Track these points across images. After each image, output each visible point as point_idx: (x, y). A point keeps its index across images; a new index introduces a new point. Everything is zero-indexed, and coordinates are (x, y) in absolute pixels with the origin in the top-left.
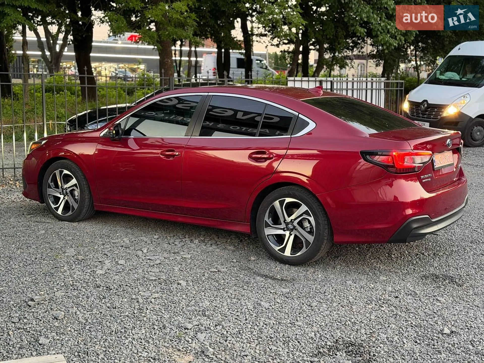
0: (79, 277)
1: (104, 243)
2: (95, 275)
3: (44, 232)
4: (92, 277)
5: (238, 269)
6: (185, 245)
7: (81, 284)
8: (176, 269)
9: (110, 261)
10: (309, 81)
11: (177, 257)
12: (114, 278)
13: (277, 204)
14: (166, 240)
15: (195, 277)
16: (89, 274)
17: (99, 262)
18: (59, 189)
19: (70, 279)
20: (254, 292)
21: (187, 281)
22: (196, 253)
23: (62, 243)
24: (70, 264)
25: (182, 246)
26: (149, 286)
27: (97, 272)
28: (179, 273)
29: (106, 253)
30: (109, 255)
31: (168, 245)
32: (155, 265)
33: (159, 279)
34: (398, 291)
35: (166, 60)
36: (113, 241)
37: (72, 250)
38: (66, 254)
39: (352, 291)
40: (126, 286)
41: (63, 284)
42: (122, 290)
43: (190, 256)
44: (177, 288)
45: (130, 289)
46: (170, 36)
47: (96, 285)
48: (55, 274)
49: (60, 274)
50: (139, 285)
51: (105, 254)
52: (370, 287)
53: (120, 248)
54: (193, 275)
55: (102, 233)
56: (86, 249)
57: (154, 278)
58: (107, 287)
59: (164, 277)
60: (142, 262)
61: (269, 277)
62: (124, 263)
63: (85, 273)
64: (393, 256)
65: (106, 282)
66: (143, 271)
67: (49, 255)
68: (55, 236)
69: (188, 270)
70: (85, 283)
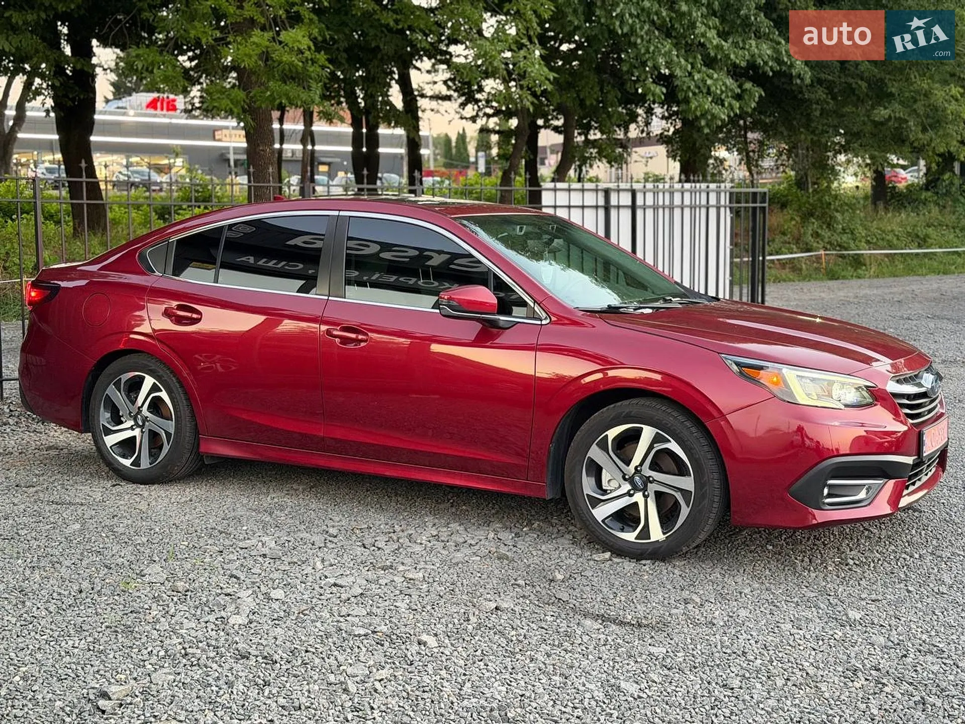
0: (193, 633)
1: (221, 548)
2: (227, 627)
3: (77, 526)
4: (222, 634)
5: (537, 603)
6: (399, 548)
7: (203, 650)
8: (402, 605)
9: (250, 592)
11: (396, 579)
12: (272, 634)
14: (354, 538)
15: (450, 626)
16: (213, 627)
17: (226, 595)
19: (176, 641)
20: (590, 657)
21: (436, 635)
22: (432, 567)
23: (127, 551)
24: (161, 603)
25: (395, 552)
26: (356, 650)
27: (232, 621)
28: (412, 616)
29: (235, 572)
30: (242, 578)
31: (363, 549)
32: (352, 599)
33: (374, 632)
34: (898, 644)
35: (261, 148)
36: (241, 544)
37: (157, 568)
38: (147, 579)
39: (802, 648)
40: (307, 651)
41: (162, 653)
42: (300, 662)
43: (421, 575)
44: (420, 653)
45: (317, 661)
46: (274, 100)
47: (236, 652)
48: (137, 629)
49: (148, 628)
50: (333, 648)
51: (232, 576)
52: (836, 636)
53: (260, 559)
54: (443, 620)
55: (209, 526)
56: (188, 566)
57: (362, 631)
58: (265, 658)
59: (384, 629)
60: (322, 591)
61: (609, 620)
62: (283, 595)
63: (203, 624)
64: (851, 562)
65: (259, 644)
66: (332, 615)
67: (107, 581)
68: (107, 537)
69: (429, 608)
70: (211, 648)
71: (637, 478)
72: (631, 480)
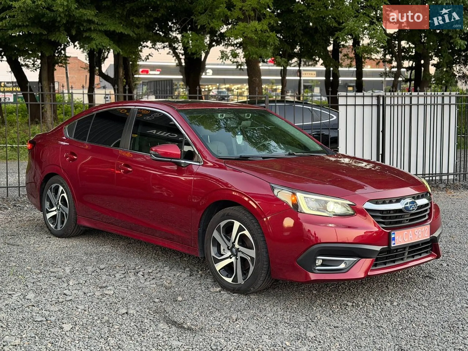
1: (42, 271)
9: (21, 294)
10: (363, 96)
14: (111, 271)
15: (90, 320)
17: (9, 295)
22: (125, 288)
29: (29, 284)
33: (47, 320)
35: (254, 79)
43: (113, 292)
46: (250, 56)
51: (26, 285)
59: (53, 319)
61: (176, 325)
62: (33, 297)
71: (234, 250)
72: (231, 250)
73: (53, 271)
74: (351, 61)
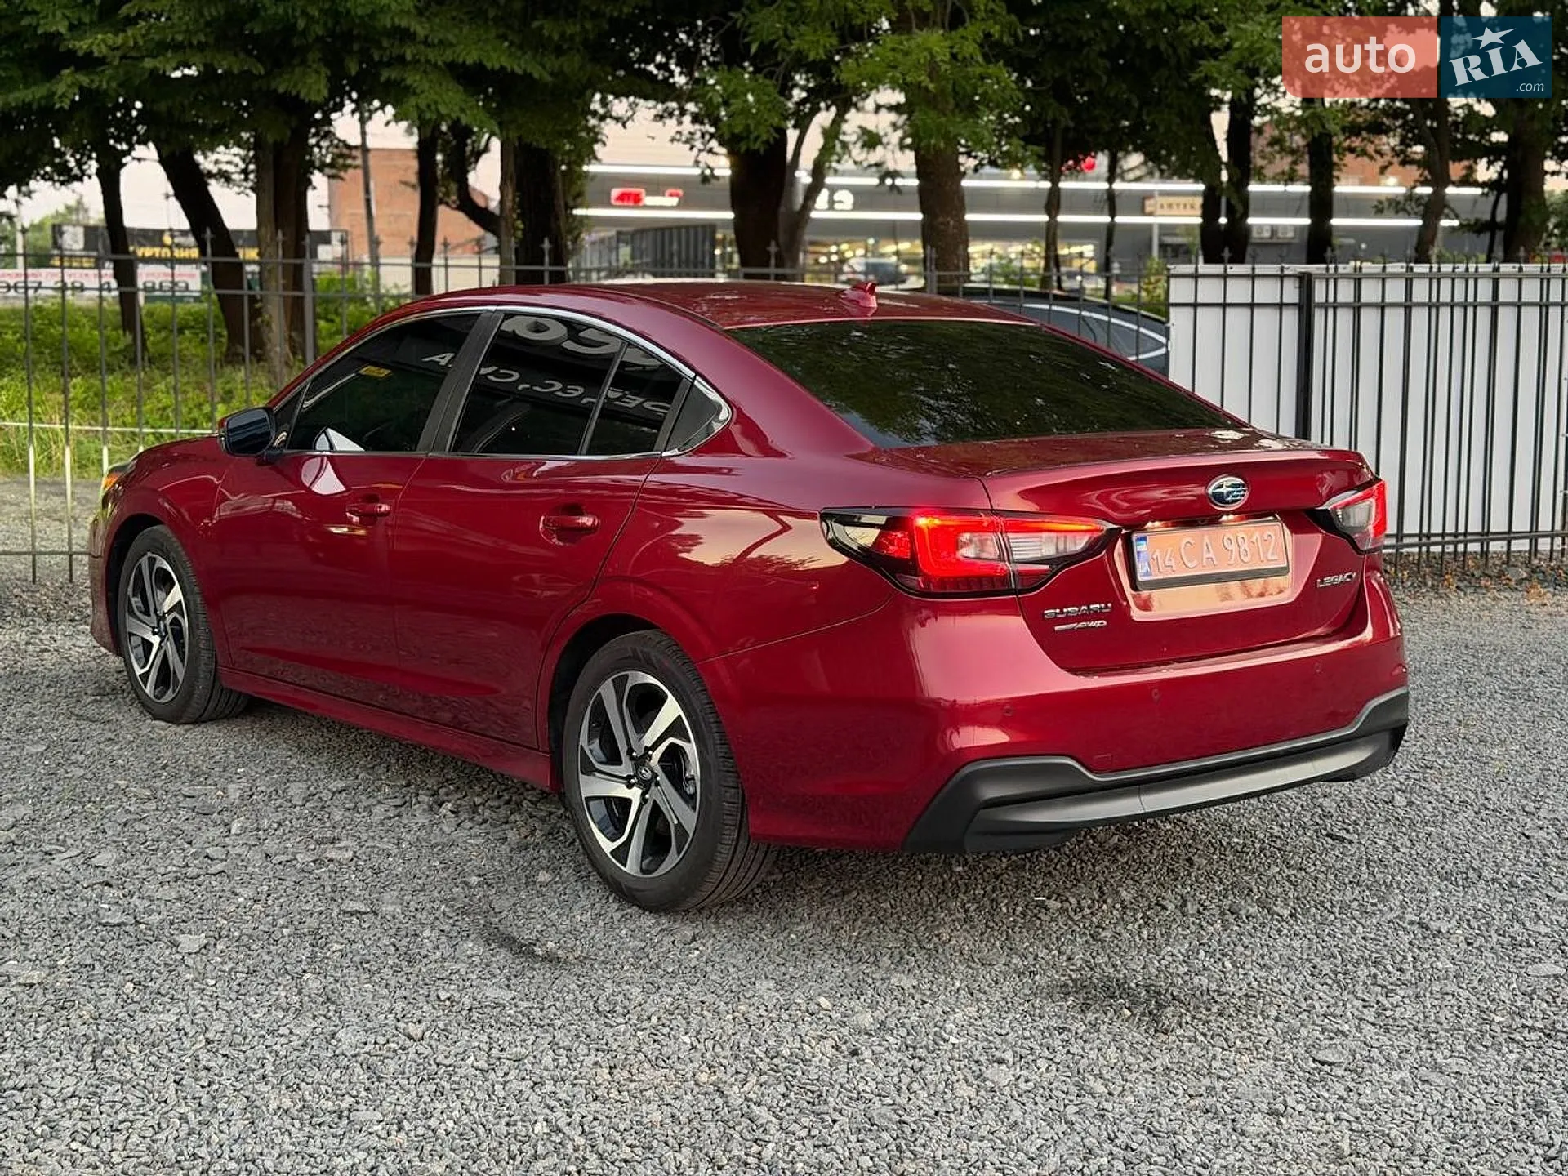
5: (449, 910)
10: (1252, 277)
13: (607, 690)
18: (149, 615)
33: (137, 922)
52: (812, 1008)
57: (116, 920)
61: (513, 946)
73: (191, 793)
74: (1294, 163)
